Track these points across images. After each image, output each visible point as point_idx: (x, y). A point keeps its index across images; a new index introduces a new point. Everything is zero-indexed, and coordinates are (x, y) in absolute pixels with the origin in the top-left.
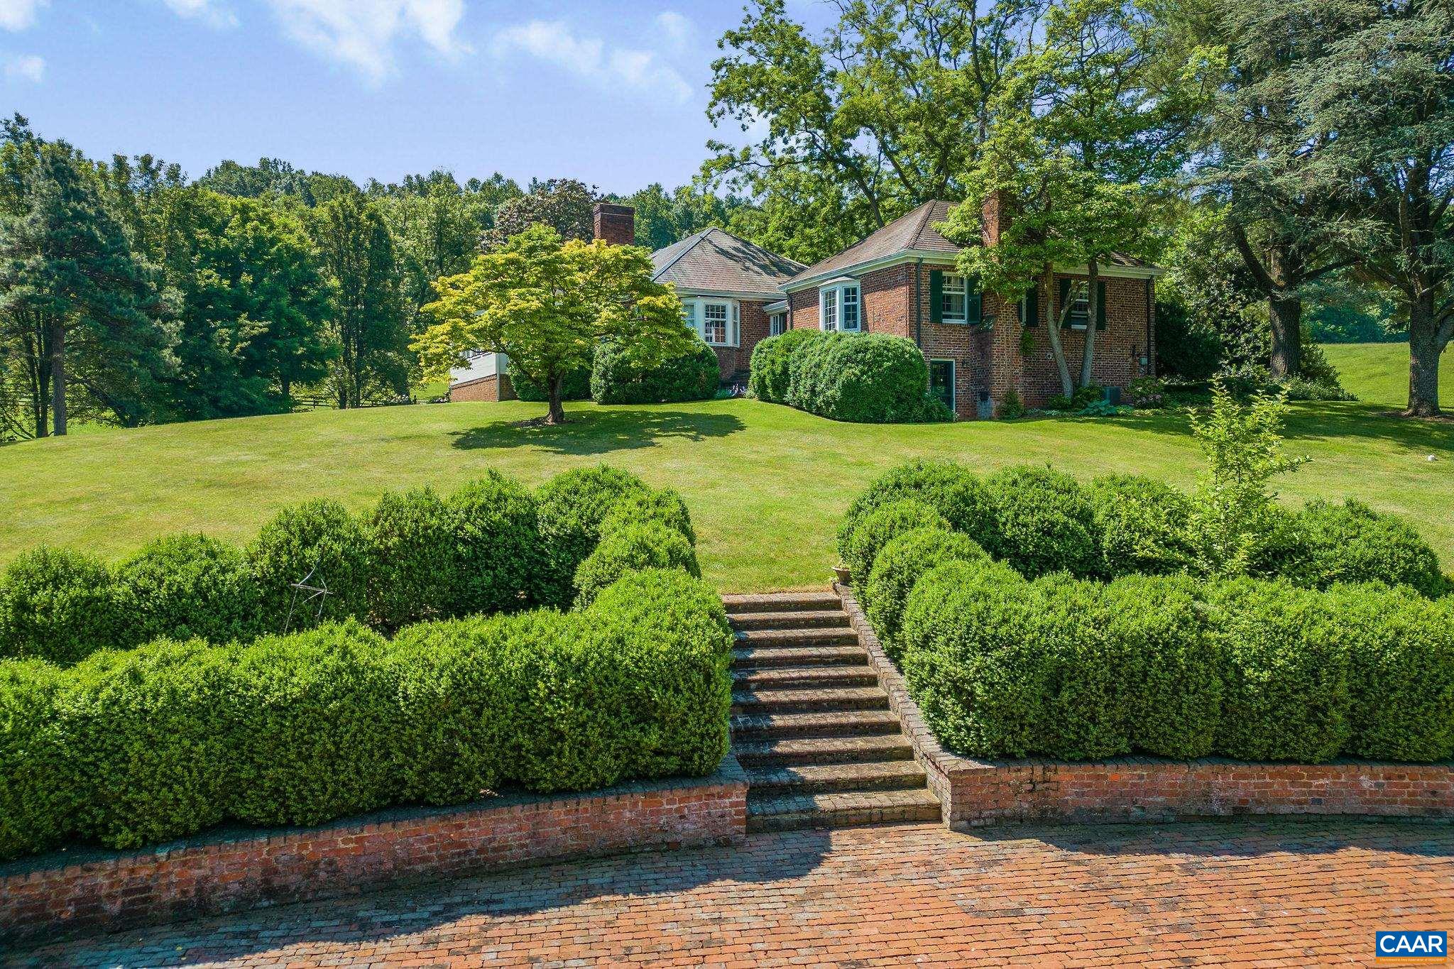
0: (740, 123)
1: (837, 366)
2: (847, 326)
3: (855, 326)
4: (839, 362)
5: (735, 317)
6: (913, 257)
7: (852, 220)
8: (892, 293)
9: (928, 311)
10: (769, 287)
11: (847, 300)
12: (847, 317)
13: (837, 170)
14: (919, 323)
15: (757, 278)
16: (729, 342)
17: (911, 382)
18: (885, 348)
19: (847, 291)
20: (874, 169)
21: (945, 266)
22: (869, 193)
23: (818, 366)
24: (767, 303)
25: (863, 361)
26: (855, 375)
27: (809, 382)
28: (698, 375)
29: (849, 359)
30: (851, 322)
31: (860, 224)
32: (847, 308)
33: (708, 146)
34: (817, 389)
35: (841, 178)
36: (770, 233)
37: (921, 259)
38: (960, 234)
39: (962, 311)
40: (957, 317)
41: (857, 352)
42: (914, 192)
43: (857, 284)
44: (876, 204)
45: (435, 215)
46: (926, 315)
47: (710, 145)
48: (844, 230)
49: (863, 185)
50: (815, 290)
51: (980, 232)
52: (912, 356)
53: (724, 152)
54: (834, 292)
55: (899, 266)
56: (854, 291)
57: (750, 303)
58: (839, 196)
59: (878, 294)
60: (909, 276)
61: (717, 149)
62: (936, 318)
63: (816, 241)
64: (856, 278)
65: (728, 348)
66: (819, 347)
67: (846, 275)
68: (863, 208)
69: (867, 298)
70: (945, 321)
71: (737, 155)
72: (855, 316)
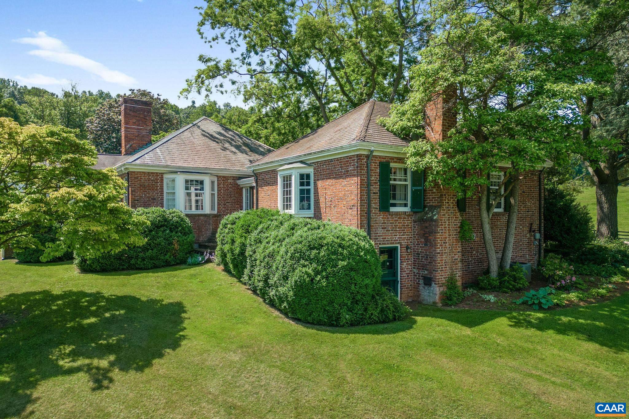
0: (229, 47)
1: (289, 262)
2: (302, 208)
3: (309, 208)
4: (292, 258)
5: (213, 189)
6: (364, 148)
7: (307, 117)
8: (344, 182)
9: (377, 201)
10: (243, 165)
11: (302, 184)
12: (302, 199)
13: (296, 80)
14: (369, 213)
15: (233, 157)
16: (207, 210)
17: (367, 281)
18: (340, 246)
19: (302, 176)
20: (323, 81)
21: (392, 158)
22: (319, 98)
23: (272, 256)
24: (240, 178)
25: (317, 259)
26: (308, 275)
27: (263, 272)
28: (171, 244)
29: (303, 256)
30: (305, 203)
31: (313, 120)
32: (302, 191)
33: (200, 60)
34: (271, 282)
35: (299, 87)
36: (250, 124)
37: (372, 152)
38: (403, 129)
39: (406, 199)
40: (401, 205)
41: (311, 248)
42: (350, 100)
43: (310, 171)
44: (323, 106)
45: (63, 108)
46: (375, 204)
47: (201, 58)
48: (301, 124)
49: (315, 92)
50: (274, 172)
51: (423, 128)
52: (367, 252)
53: (212, 63)
54: (291, 176)
55: (350, 157)
56: (308, 176)
57: (225, 178)
58: (299, 101)
59: (329, 182)
60: (360, 167)
61: (207, 61)
62: (385, 207)
63: (283, 131)
64: (309, 165)
65: (205, 215)
66: (274, 233)
67: (301, 162)
68: (315, 109)
69: (320, 184)
70: (392, 209)
71: (221, 65)
72: (308, 199)
